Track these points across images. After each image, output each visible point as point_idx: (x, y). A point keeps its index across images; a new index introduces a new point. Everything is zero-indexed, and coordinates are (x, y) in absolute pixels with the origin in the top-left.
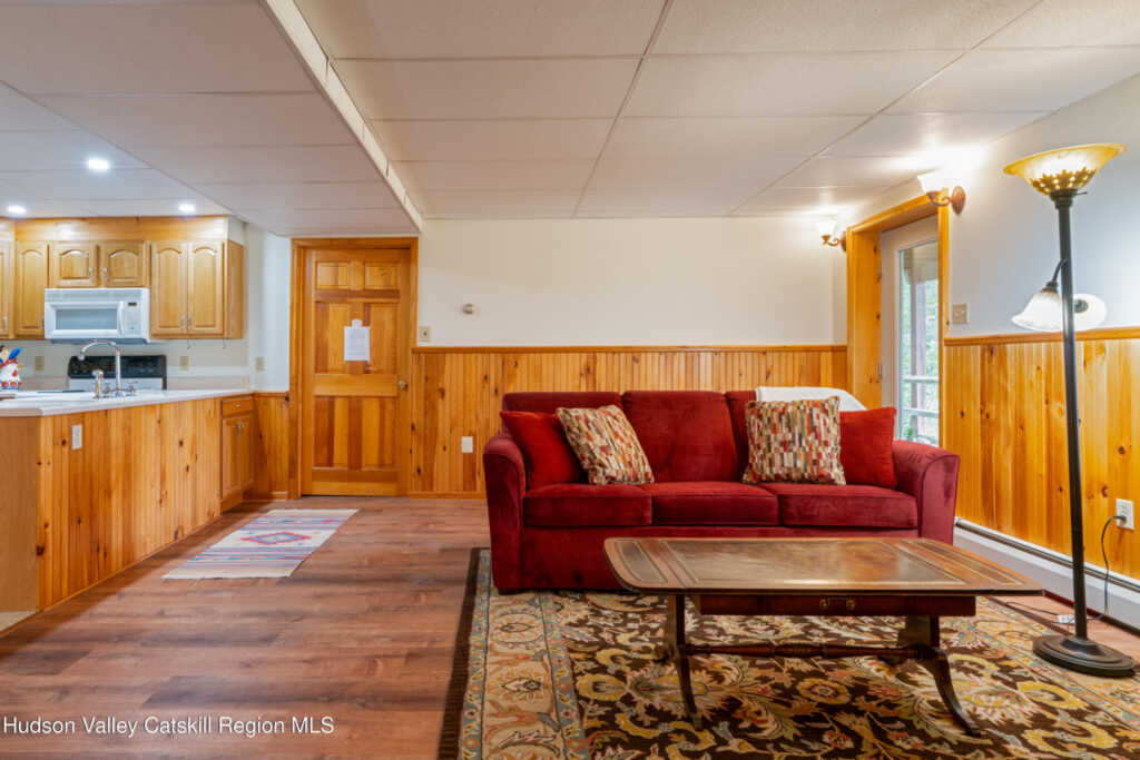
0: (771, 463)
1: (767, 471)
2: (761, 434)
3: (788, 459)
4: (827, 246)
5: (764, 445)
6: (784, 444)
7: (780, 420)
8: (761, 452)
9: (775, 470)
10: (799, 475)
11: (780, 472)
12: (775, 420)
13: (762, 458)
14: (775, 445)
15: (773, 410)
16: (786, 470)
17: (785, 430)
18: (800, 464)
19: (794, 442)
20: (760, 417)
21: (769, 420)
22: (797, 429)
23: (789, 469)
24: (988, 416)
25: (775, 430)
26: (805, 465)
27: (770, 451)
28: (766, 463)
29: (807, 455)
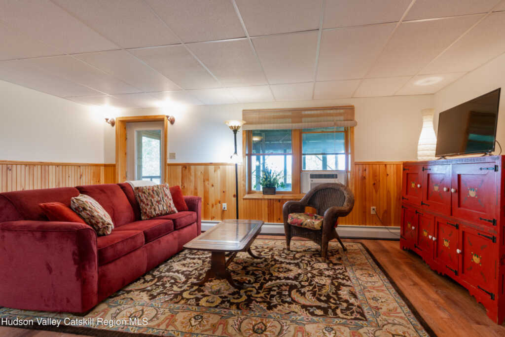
0: (155, 210)
1: (154, 213)
2: (147, 199)
3: (161, 208)
4: (107, 123)
5: (150, 204)
6: (158, 202)
7: (154, 193)
8: (149, 206)
9: (157, 212)
10: (165, 212)
11: (159, 213)
12: (152, 193)
13: (151, 208)
14: (154, 203)
15: (149, 189)
16: (161, 212)
17: (157, 197)
18: (165, 208)
19: (161, 200)
20: (144, 193)
21: (149, 193)
22: (161, 196)
23: (162, 211)
24: (184, 187)
25: (153, 197)
26: (167, 208)
27: (153, 205)
28: (153, 210)
29: (167, 205)
